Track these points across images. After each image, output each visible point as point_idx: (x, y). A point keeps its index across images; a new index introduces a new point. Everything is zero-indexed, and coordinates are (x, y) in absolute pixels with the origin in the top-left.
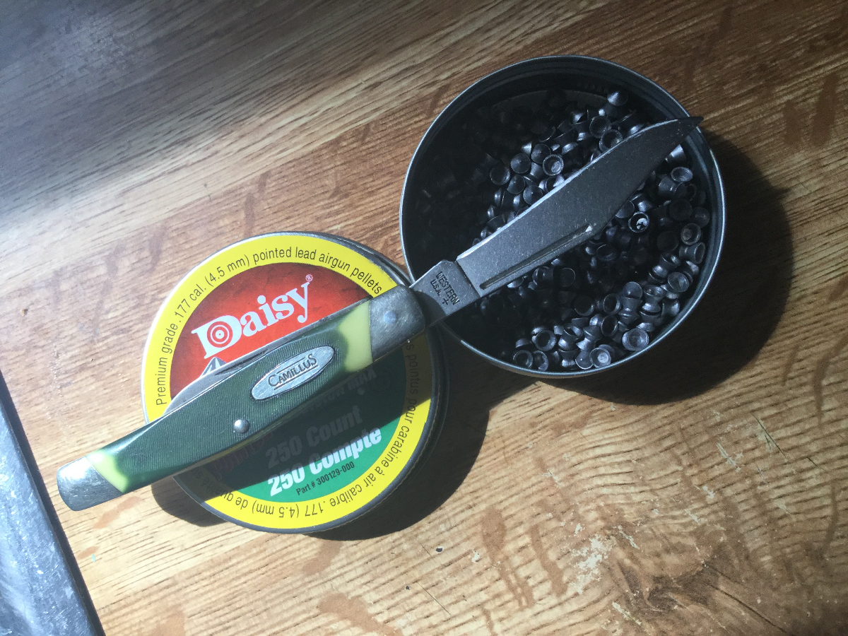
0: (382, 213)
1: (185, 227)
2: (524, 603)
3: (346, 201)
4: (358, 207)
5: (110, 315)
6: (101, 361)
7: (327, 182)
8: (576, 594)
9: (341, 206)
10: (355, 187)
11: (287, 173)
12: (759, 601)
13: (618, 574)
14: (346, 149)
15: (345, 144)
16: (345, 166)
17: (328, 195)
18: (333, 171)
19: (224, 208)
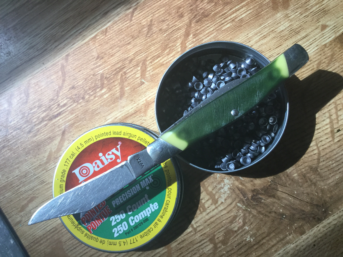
0: (118, 63)
1: (38, 82)
2: (202, 210)
3: (103, 60)
4: (108, 62)
5: (12, 123)
6: (11, 143)
7: (93, 54)
8: (222, 203)
9: (101, 63)
10: (105, 54)
11: (76, 53)
12: (296, 192)
13: (238, 192)
14: (99, 39)
15: (98, 37)
16: (100, 47)
17: (95, 59)
18: (95, 49)
19: (52, 71)
